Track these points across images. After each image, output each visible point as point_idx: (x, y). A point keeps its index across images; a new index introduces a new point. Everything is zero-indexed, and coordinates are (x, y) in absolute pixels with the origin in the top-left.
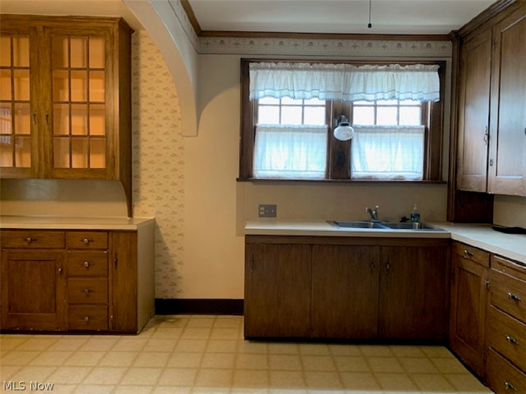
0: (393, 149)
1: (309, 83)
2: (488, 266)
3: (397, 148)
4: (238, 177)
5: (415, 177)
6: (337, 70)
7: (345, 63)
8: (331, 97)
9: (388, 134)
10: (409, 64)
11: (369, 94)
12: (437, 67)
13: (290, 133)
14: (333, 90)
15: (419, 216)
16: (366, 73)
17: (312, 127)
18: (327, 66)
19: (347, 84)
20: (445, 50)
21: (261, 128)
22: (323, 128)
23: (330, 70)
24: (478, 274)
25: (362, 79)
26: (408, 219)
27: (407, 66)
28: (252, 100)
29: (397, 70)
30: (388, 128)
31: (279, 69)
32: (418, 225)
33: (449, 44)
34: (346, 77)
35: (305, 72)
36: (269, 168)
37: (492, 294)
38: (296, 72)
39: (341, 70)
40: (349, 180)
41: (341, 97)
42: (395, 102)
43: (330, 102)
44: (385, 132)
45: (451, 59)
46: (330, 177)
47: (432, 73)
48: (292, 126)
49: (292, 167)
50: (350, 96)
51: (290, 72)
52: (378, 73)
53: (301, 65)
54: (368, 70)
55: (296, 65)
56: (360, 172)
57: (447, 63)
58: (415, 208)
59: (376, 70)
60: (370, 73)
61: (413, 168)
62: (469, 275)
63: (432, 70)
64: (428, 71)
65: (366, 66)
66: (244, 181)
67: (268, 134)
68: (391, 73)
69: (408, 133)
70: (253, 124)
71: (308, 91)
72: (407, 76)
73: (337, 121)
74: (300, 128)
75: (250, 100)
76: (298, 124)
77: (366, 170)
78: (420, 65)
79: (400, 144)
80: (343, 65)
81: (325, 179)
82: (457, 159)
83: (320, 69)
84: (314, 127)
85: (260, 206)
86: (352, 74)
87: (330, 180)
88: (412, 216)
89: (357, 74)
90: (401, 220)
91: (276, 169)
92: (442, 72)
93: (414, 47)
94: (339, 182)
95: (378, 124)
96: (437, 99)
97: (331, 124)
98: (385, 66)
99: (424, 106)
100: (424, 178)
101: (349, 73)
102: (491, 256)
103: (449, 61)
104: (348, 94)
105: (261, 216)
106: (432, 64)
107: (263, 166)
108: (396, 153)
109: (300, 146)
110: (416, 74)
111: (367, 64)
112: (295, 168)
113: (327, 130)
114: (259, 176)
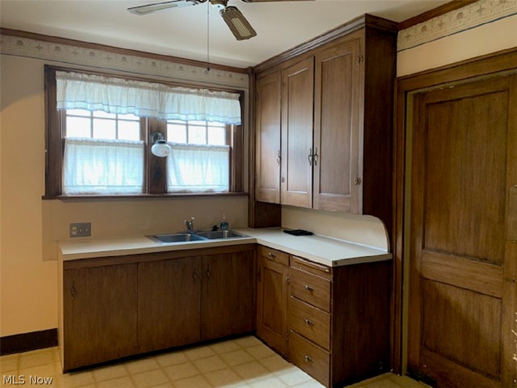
0: (204, 166)
1: (124, 99)
2: (288, 265)
3: (207, 164)
4: (44, 195)
5: (223, 190)
6: (153, 89)
7: (159, 83)
8: (147, 114)
9: (199, 152)
10: (216, 90)
11: (182, 114)
12: (238, 95)
13: (104, 147)
14: (149, 108)
15: (227, 224)
16: (179, 95)
17: (128, 142)
18: (142, 84)
19: (162, 104)
20: (243, 82)
21: (71, 141)
22: (139, 144)
23: (146, 88)
24: (280, 272)
25: (176, 99)
26: (218, 228)
27: (215, 92)
28: (60, 111)
29: (207, 95)
30: (199, 147)
31: (91, 81)
32: (228, 233)
33: (246, 77)
34: (161, 97)
35: (120, 88)
36: (81, 184)
37: (292, 287)
38: (110, 86)
39: (156, 89)
40: (165, 194)
41: (157, 115)
42: (204, 123)
43: (145, 118)
44: (197, 150)
45: (248, 90)
46: (147, 192)
47: (235, 101)
48: (106, 141)
49: (108, 182)
50: (165, 115)
51: (104, 86)
52: (190, 96)
53: (116, 80)
54: (181, 92)
55: (110, 79)
56: (176, 186)
57: (245, 92)
58: (224, 218)
59: (189, 93)
60: (183, 95)
61: (221, 182)
62: (272, 272)
63: (234, 98)
64: (231, 98)
65: (179, 88)
66: (51, 199)
67: (79, 147)
68: (201, 97)
69: (216, 151)
70: (62, 136)
71: (123, 107)
72: (215, 102)
73: (153, 138)
74: (114, 143)
75: (58, 110)
76: (112, 139)
77: (181, 184)
78: (224, 92)
79: (209, 161)
80: (158, 84)
81: (142, 194)
82: (255, 175)
83: (135, 86)
84: (130, 142)
85: (72, 225)
86: (167, 94)
87: (147, 194)
88: (221, 225)
89: (171, 95)
90: (212, 229)
91: (89, 184)
92: (241, 100)
93: (219, 75)
94: (158, 197)
95: (190, 142)
96: (239, 123)
97: (147, 140)
98: (196, 90)
99: (228, 128)
100: (230, 191)
101: (164, 93)
102: (291, 257)
103: (247, 91)
104: (163, 113)
105: (72, 236)
106: (235, 93)
107: (74, 182)
108: (207, 168)
109: (116, 161)
110: (222, 100)
111: (179, 86)
112: (111, 184)
113: (143, 146)
114: (69, 194)
